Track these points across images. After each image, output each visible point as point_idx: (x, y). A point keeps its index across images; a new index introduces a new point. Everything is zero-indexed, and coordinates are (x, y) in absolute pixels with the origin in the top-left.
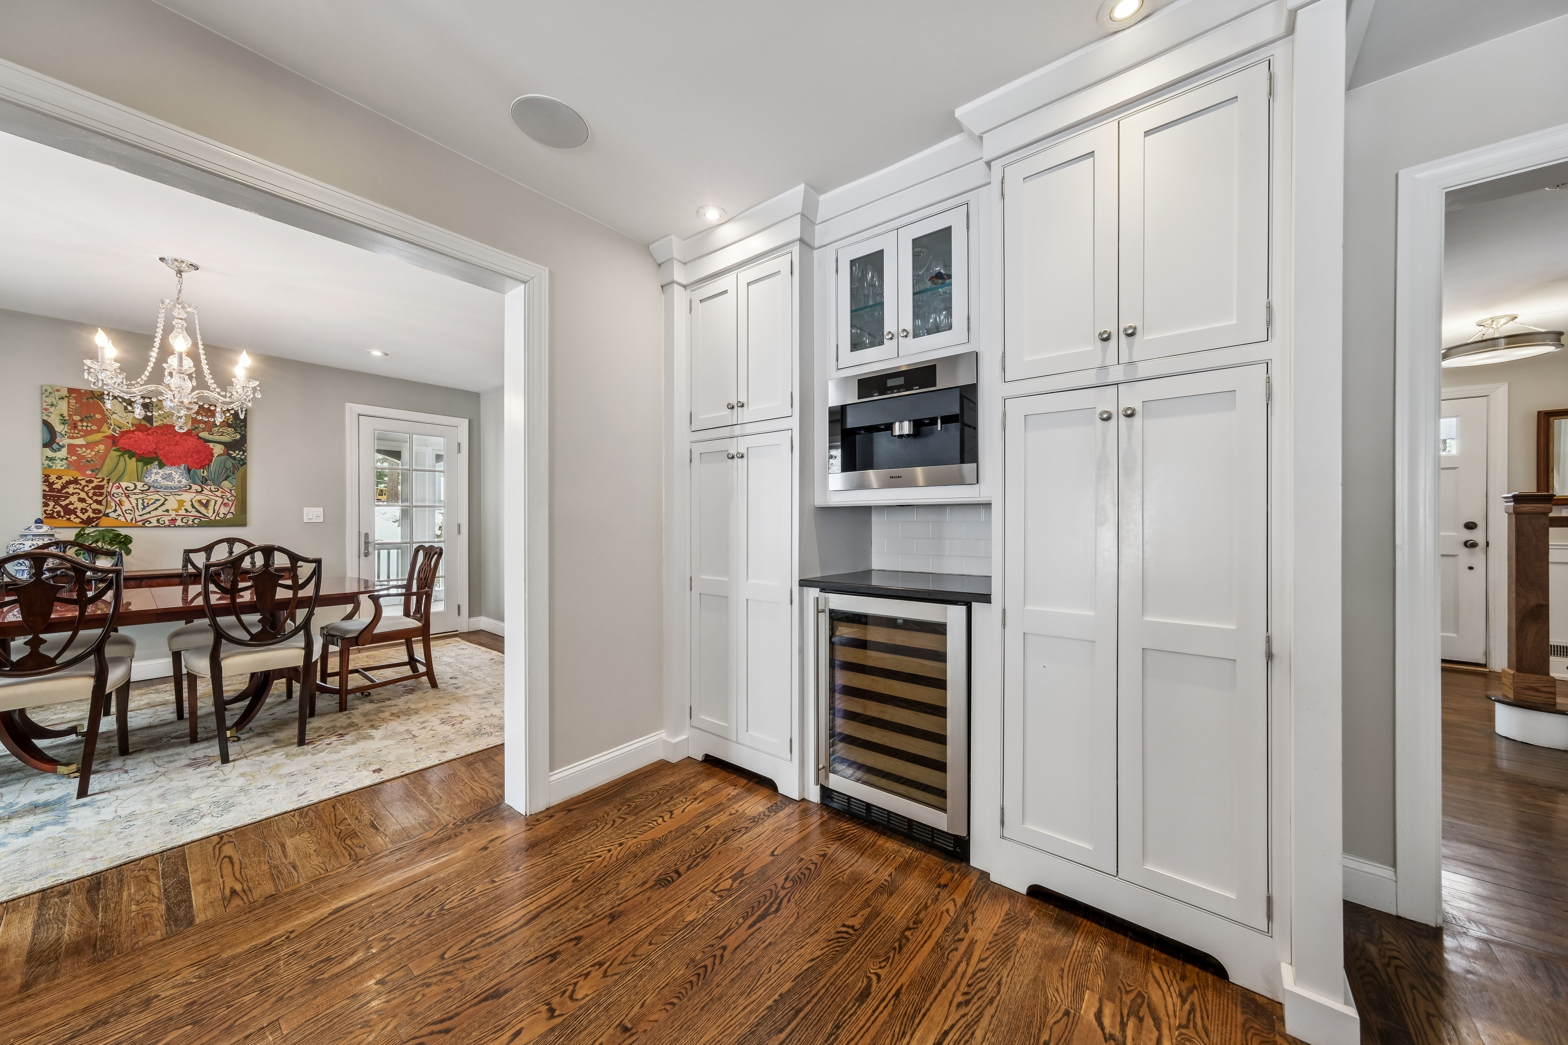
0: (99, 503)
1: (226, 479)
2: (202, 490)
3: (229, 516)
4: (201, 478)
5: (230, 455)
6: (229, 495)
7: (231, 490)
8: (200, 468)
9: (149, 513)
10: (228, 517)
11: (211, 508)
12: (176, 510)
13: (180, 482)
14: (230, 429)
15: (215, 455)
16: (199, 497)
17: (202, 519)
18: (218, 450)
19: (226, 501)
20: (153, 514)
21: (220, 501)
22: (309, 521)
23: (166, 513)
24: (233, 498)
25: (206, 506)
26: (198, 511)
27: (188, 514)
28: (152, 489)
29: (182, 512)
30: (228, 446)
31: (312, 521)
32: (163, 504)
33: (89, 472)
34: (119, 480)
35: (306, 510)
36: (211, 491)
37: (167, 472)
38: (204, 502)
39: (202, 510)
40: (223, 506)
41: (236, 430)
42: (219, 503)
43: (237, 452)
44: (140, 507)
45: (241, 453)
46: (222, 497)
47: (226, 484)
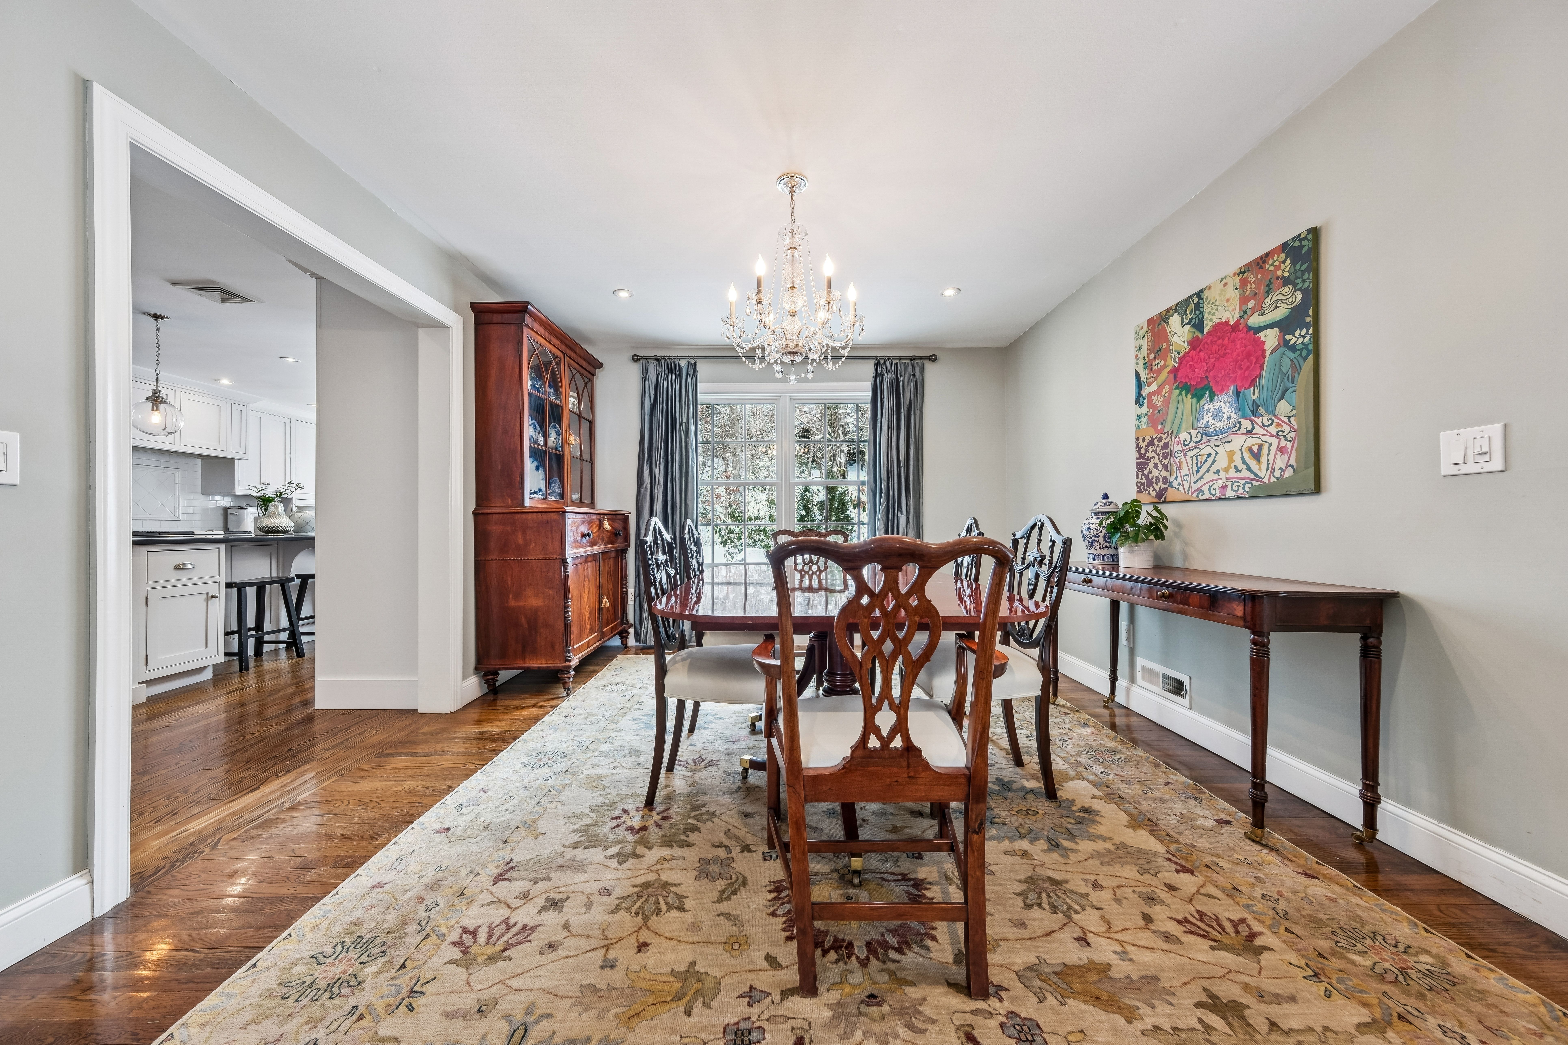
0: (1165, 467)
1: (1282, 398)
2: (1253, 428)
3: (1289, 473)
4: (1251, 403)
5: (1286, 343)
6: (1286, 428)
7: (1289, 418)
8: (1250, 387)
9: (1202, 477)
10: (1287, 475)
11: (1264, 459)
12: (1226, 470)
13: (1229, 418)
14: (1286, 289)
15: (1268, 353)
16: (1252, 441)
17: (1255, 483)
18: (1270, 338)
19: (1283, 443)
20: (1208, 477)
21: (1274, 441)
22: (1454, 470)
23: (1216, 476)
24: (1293, 434)
25: (1257, 456)
26: (1249, 469)
27: (1239, 475)
28: (1205, 439)
29: (1232, 473)
30: (1285, 326)
31: (1464, 469)
32: (1214, 461)
33: (1159, 427)
34: (1178, 432)
35: (1445, 436)
36: (1264, 426)
37: (1217, 405)
38: (1255, 449)
39: (1253, 464)
40: (1279, 454)
41: (1295, 285)
42: (1274, 448)
43: (1297, 333)
44: (1195, 468)
45: (1304, 332)
46: (1277, 436)
47: (1283, 407)
